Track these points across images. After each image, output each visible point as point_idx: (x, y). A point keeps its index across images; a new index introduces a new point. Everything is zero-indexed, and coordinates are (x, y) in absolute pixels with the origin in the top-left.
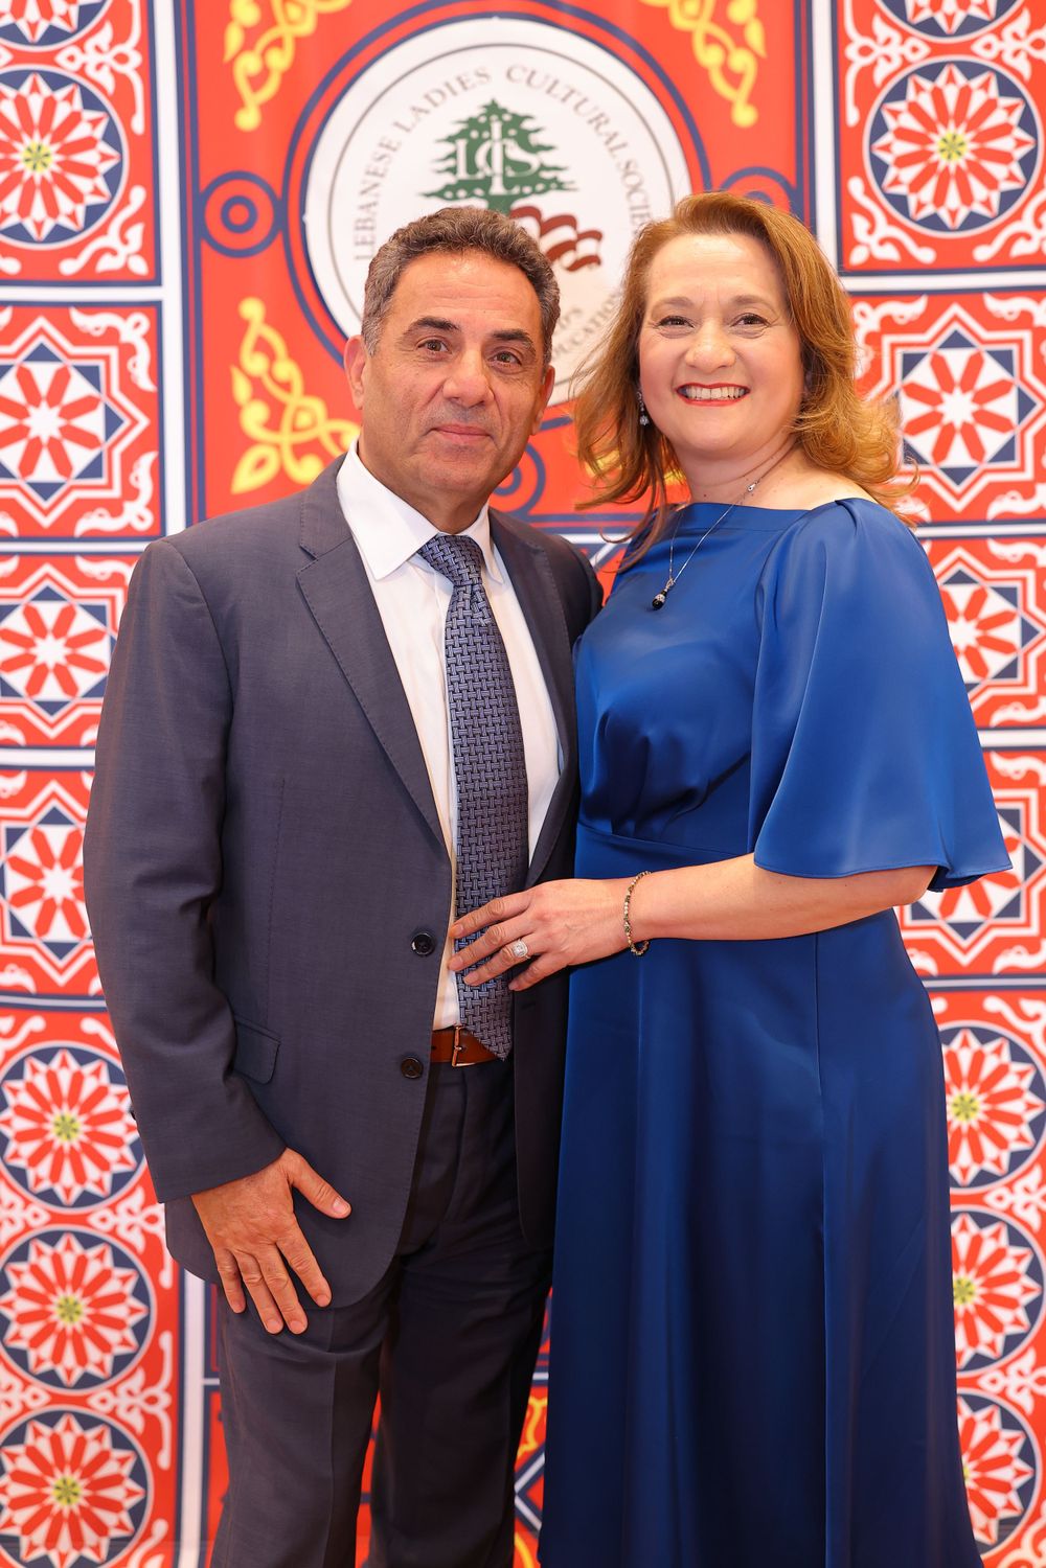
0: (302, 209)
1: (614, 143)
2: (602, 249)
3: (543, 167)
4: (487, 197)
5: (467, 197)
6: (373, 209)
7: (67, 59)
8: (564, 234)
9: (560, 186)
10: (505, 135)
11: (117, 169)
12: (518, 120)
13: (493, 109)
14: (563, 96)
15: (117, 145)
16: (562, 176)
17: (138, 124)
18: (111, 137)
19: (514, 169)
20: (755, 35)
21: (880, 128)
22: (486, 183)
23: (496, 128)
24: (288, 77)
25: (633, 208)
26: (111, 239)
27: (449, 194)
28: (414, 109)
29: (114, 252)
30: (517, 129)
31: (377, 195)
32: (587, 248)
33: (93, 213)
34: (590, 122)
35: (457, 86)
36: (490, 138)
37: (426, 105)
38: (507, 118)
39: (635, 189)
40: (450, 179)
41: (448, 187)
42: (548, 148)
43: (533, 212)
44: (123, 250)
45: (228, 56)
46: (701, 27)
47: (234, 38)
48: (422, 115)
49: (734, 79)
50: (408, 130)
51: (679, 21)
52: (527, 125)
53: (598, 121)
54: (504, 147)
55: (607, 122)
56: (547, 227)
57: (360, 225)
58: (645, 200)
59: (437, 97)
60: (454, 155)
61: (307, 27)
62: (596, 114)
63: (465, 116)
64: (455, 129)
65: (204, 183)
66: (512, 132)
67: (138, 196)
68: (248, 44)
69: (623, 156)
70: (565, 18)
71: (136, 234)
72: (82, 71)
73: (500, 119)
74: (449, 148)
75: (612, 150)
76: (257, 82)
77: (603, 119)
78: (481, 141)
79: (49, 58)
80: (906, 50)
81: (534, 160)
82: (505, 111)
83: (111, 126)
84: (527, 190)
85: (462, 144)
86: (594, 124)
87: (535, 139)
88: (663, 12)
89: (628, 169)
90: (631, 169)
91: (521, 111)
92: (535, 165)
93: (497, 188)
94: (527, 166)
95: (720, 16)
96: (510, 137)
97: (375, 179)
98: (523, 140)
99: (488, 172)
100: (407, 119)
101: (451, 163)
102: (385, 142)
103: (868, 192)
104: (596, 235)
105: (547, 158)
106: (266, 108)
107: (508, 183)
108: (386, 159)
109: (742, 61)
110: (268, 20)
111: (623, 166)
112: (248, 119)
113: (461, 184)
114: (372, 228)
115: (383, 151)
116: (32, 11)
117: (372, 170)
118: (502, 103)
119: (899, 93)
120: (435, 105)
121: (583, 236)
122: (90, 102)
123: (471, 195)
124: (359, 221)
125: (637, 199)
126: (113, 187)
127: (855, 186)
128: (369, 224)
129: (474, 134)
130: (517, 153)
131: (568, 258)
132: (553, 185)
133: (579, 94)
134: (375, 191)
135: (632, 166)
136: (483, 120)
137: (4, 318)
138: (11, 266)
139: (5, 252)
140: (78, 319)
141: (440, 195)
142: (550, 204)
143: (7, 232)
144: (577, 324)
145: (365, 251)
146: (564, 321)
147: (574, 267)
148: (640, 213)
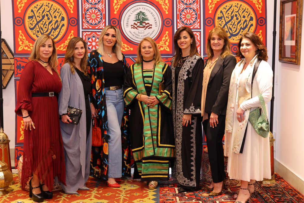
0: (121, 22)
1: (153, 16)
2: (152, 27)
3: (146, 18)
6: (128, 22)
7: (97, 6)
8: (148, 25)
9: (148, 20)
13: (141, 12)
14: (148, 11)
17: (104, 13)
18: (101, 14)
20: (168, 4)
21: (181, 14)
22: (140, 19)
23: (141, 14)
24: (120, 8)
26: (101, 25)
29: (101, 26)
30: (143, 14)
32: (150, 26)
33: (99, 22)
35: (137, 9)
37: (134, 11)
39: (155, 20)
40: (136, 19)
42: (147, 16)
43: (145, 23)
45: (114, 6)
46: (163, 4)
47: (114, 4)
49: (166, 9)
51: (160, 3)
53: (152, 13)
56: (146, 24)
60: (137, 17)
61: (122, 3)
65: (111, 19)
67: (104, 20)
68: (115, 5)
70: (148, 3)
71: (103, 24)
72: (98, 8)
76: (116, 9)
78: (140, 15)
79: (95, 6)
80: (184, 6)
81: (145, 17)
84: (144, 20)
87: (145, 15)
88: (159, 2)
89: (155, 18)
91: (144, 12)
93: (141, 20)
95: (164, 2)
100: (132, 13)
103: (180, 21)
104: (151, 25)
105: (146, 17)
106: (117, 11)
107: (142, 19)
108: (130, 17)
109: (167, 7)
110: (118, 2)
112: (115, 13)
114: (128, 24)
116: (93, 1)
117: (128, 18)
119: (183, 11)
121: (150, 25)
122: (99, 11)
125: (156, 21)
126: (101, 19)
127: (178, 20)
130: (143, 16)
131: (148, 27)
133: (150, 10)
134: (128, 20)
137: (90, 33)
138: (91, 27)
139: (90, 26)
140: (97, 33)
141: (135, 21)
142: (147, 22)
143: (90, 24)
144: (149, 34)
145: (127, 26)
146: (148, 34)
147: (149, 28)
148: (156, 23)
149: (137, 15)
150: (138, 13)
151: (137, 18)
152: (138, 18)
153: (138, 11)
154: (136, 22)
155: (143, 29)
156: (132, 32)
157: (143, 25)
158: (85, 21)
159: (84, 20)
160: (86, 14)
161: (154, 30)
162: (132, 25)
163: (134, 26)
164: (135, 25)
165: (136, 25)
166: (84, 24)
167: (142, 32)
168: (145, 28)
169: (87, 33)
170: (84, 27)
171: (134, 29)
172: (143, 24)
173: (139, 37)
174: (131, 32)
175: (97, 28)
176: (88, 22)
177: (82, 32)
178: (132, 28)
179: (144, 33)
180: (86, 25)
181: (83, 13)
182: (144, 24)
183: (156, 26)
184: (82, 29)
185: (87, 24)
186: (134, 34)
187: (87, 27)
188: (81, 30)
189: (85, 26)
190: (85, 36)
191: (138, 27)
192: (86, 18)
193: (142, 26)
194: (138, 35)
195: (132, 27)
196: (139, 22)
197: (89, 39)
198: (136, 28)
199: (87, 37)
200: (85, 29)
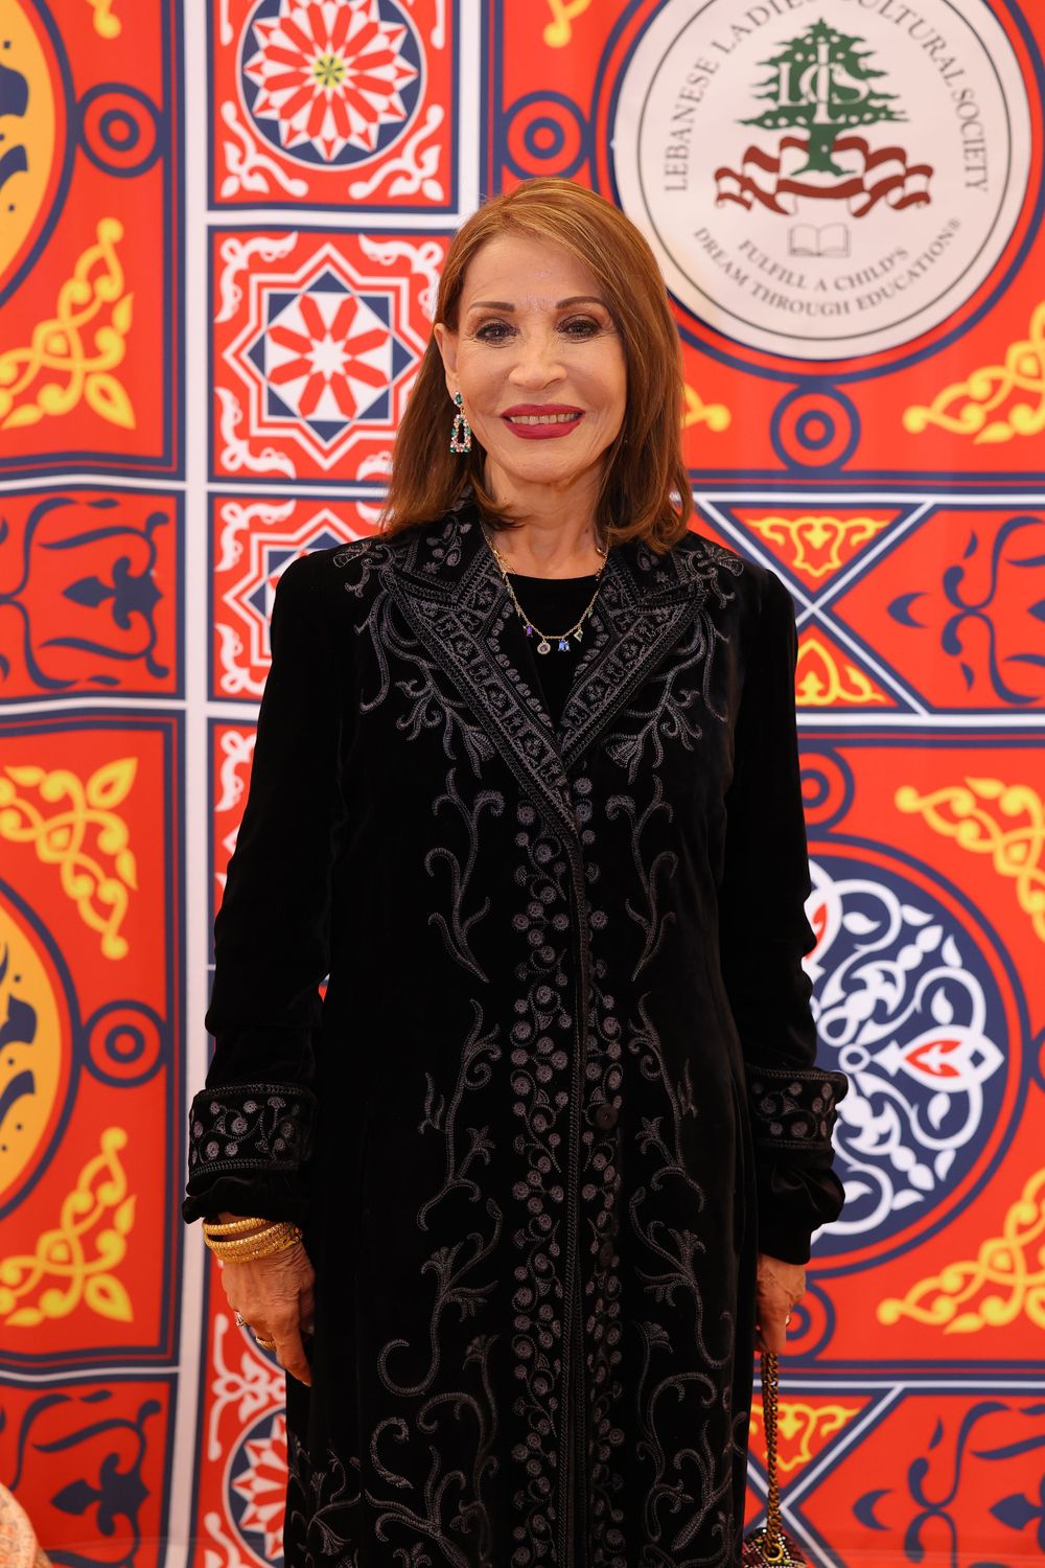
0: (610, 134)
1: (949, 71)
2: (934, 187)
3: (872, 95)
4: (810, 126)
5: (789, 126)
6: (686, 136)
8: (892, 168)
9: (890, 116)
10: (832, 58)
11: (415, 86)
12: (847, 41)
13: (821, 29)
14: (896, 16)
15: (415, 60)
16: (892, 105)
17: (438, 38)
18: (409, 51)
19: (840, 96)
22: (811, 110)
23: (823, 50)
25: (966, 142)
26: (406, 162)
27: (769, 122)
28: (734, 28)
29: (408, 176)
30: (845, 51)
31: (691, 121)
32: (915, 184)
33: (388, 133)
34: (925, 46)
35: (782, 3)
36: (816, 62)
37: (748, 23)
38: (835, 39)
39: (970, 121)
40: (771, 105)
41: (768, 114)
42: (879, 74)
43: (859, 144)
44: (418, 174)
48: (743, 35)
50: (727, 51)
52: (857, 48)
53: (934, 45)
54: (831, 72)
55: (943, 46)
56: (873, 160)
57: (672, 152)
58: (981, 133)
59: (760, 16)
60: (776, 80)
62: (933, 37)
63: (789, 38)
64: (779, 51)
65: (509, 100)
66: (840, 56)
67: (436, 115)
69: (959, 84)
71: (432, 156)
73: (828, 41)
74: (771, 71)
75: (947, 77)
77: (939, 43)
78: (806, 65)
81: (863, 87)
82: (833, 32)
83: (410, 39)
84: (854, 119)
85: (785, 67)
86: (930, 48)
87: (865, 63)
89: (963, 98)
90: (967, 98)
91: (851, 33)
92: (864, 92)
93: (822, 117)
94: (855, 93)
96: (837, 61)
97: (691, 104)
98: (852, 65)
99: (812, 98)
100: (727, 39)
101: (773, 88)
102: (702, 64)
104: (926, 171)
105: (877, 85)
106: (575, 23)
107: (833, 111)
108: (703, 82)
111: (958, 96)
112: (558, 35)
113: (783, 111)
114: (685, 157)
115: (700, 73)
117: (686, 93)
118: (831, 24)
120: (758, 24)
121: (911, 171)
123: (792, 123)
124: (671, 148)
125: (972, 132)
126: (410, 106)
128: (682, 152)
129: (799, 57)
130: (844, 79)
131: (895, 195)
132: (883, 115)
133: (915, 15)
134: (688, 116)
135: (968, 95)
136: (809, 41)
137: (289, 243)
138: (298, 188)
139: (292, 172)
140: (368, 246)
141: (759, 122)
142: (878, 136)
143: (295, 152)
144: (901, 267)
145: (676, 181)
146: (887, 264)
147: (901, 205)
148: (974, 147)
149: (786, 57)
150: (797, 44)
151: (775, 96)
152: (795, 93)
153: (795, 25)
154: (768, 142)
155: (840, 208)
156: (728, 243)
157: (837, 171)
158: (240, 118)
159: (228, 111)
160: (251, 47)
161: (954, 224)
162: (722, 173)
163: (747, 183)
164: (753, 171)
165: (771, 165)
166: (231, 152)
167: (831, 238)
168: (861, 199)
169: (263, 245)
170: (229, 189)
171: (748, 205)
172: (839, 158)
173: (792, 293)
174: (710, 246)
175: (359, 191)
176: (270, 129)
177: (215, 234)
178: (722, 197)
179: (846, 250)
180: (245, 171)
181: (226, 34)
182: (850, 161)
183: (977, 176)
184: (215, 203)
185: (261, 149)
186: (740, 260)
187: (258, 184)
188: (198, 218)
189: (243, 170)
190: (241, 279)
191: (785, 186)
192: (251, 90)
193: (825, 180)
194: (786, 276)
195: (731, 186)
196: (803, 134)
197: (278, 304)
198: (769, 202)
199: (261, 286)
200: (244, 201)
